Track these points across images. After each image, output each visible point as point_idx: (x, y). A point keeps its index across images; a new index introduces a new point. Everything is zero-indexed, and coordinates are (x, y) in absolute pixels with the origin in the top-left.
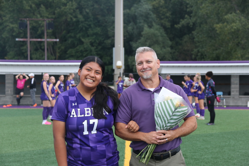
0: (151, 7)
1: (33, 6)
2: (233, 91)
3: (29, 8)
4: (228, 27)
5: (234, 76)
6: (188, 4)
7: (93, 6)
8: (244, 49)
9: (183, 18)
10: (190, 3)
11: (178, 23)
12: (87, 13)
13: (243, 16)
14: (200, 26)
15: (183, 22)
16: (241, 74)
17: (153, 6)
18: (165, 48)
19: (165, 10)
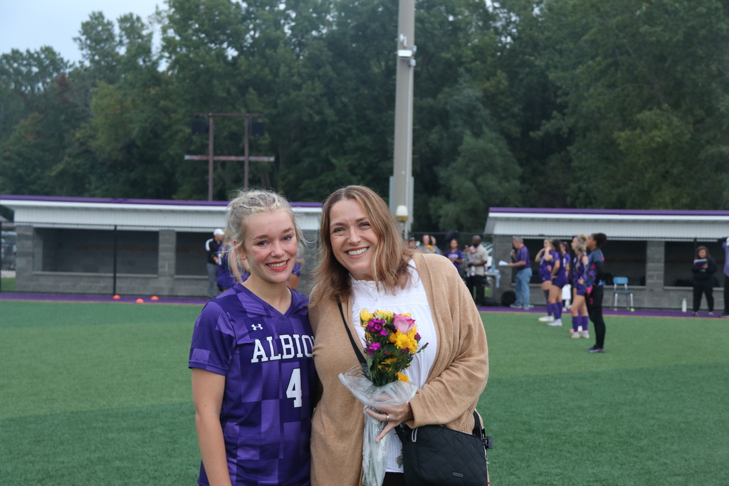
0: (479, 94)
1: (233, 90)
2: (651, 277)
3: (224, 95)
4: (644, 137)
5: (652, 242)
6: (558, 88)
7: (356, 90)
8: (678, 186)
9: (548, 118)
10: (564, 87)
11: (537, 128)
12: (345, 105)
13: (677, 116)
14: (584, 136)
15: (547, 127)
16: (670, 240)
17: (485, 91)
18: (508, 181)
19: (509, 100)
